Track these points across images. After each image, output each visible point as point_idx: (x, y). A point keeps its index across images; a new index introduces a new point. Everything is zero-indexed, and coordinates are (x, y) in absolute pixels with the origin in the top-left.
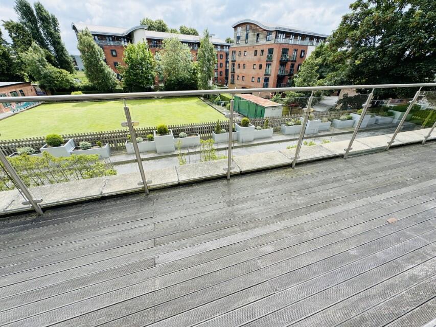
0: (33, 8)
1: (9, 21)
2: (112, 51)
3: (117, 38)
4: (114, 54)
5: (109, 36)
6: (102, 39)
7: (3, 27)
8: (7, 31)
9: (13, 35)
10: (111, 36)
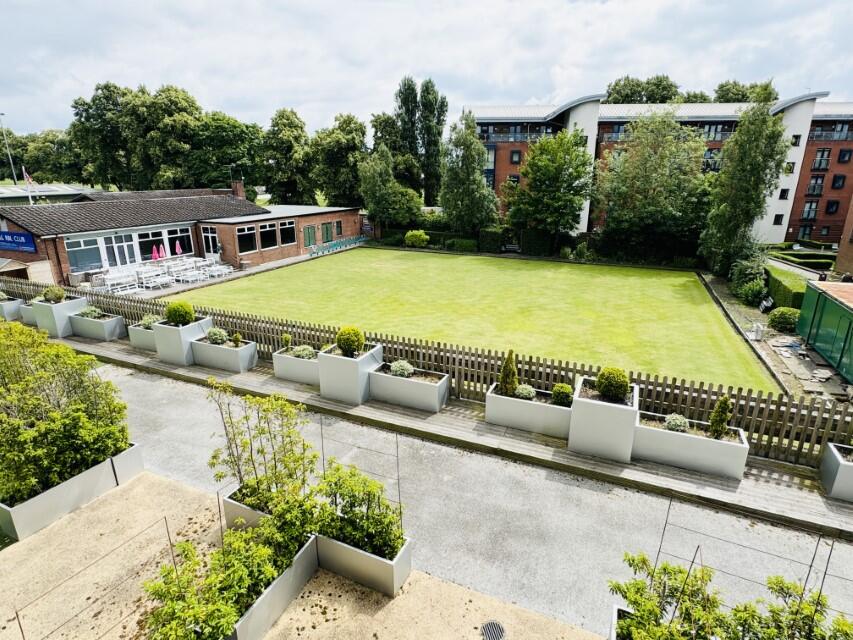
0: (419, 91)
1: (381, 114)
2: (513, 153)
3: (534, 127)
4: (516, 158)
5: (515, 124)
6: (500, 132)
7: (371, 125)
8: (374, 130)
9: (379, 134)
10: (521, 124)
